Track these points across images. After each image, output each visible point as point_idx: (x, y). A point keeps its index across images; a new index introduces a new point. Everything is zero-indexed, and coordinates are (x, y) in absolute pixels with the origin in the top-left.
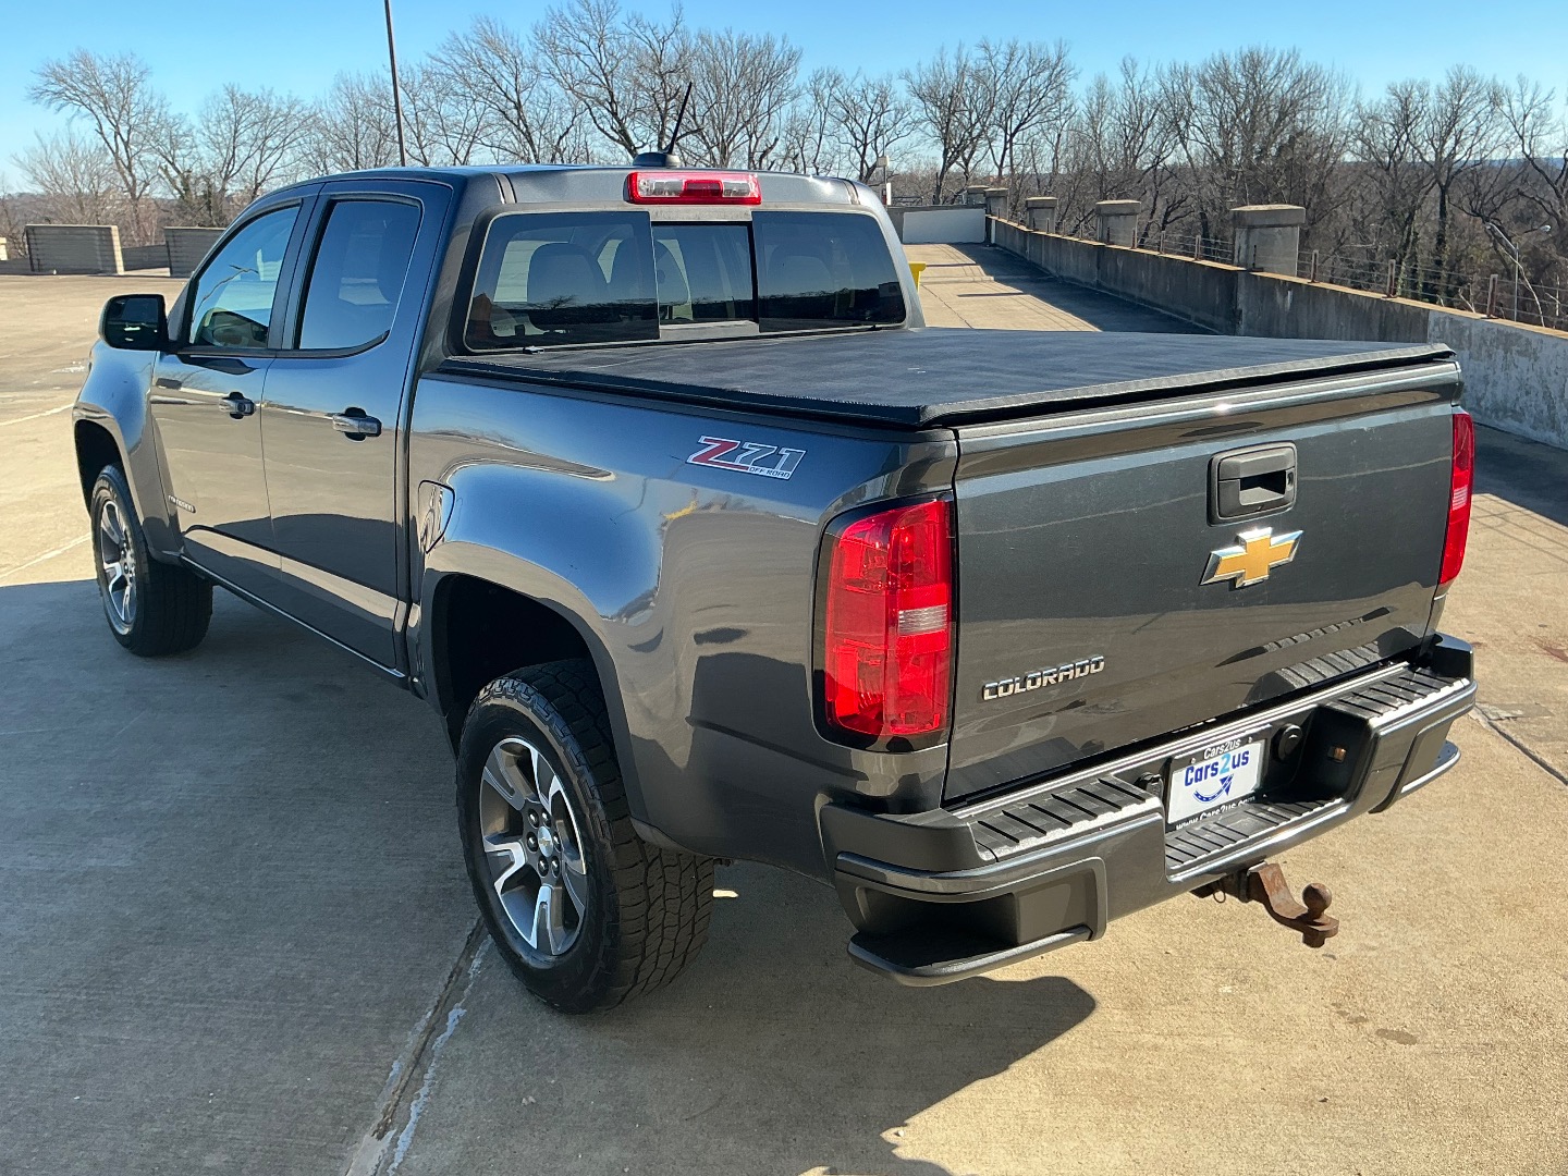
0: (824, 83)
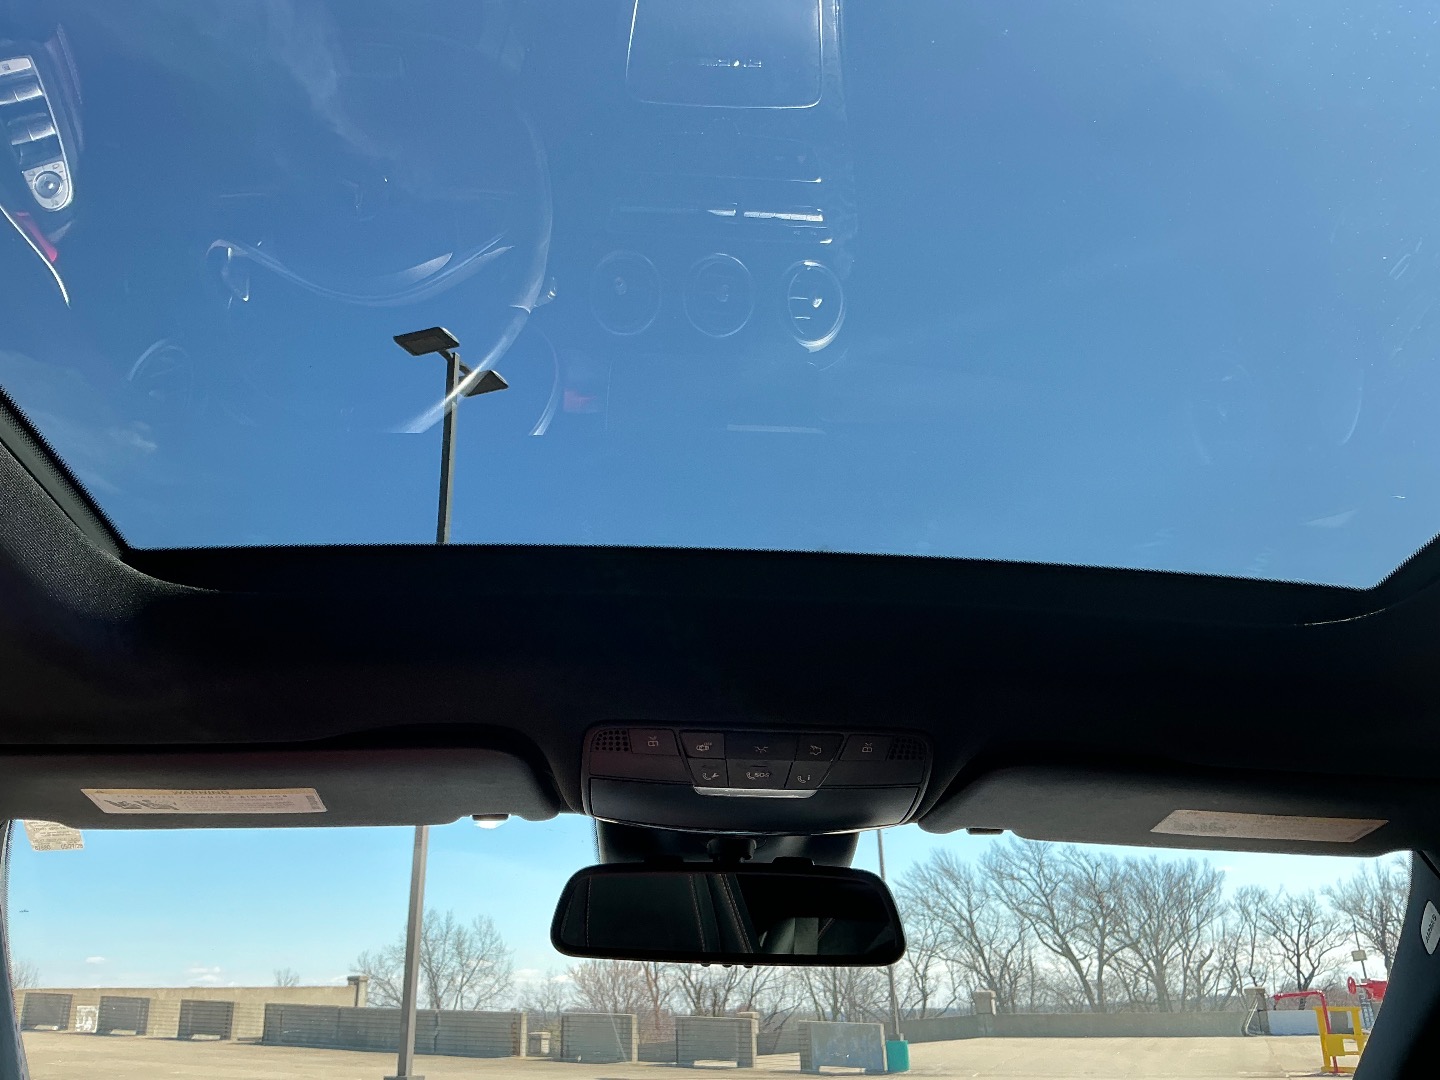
0: (1249, 899)
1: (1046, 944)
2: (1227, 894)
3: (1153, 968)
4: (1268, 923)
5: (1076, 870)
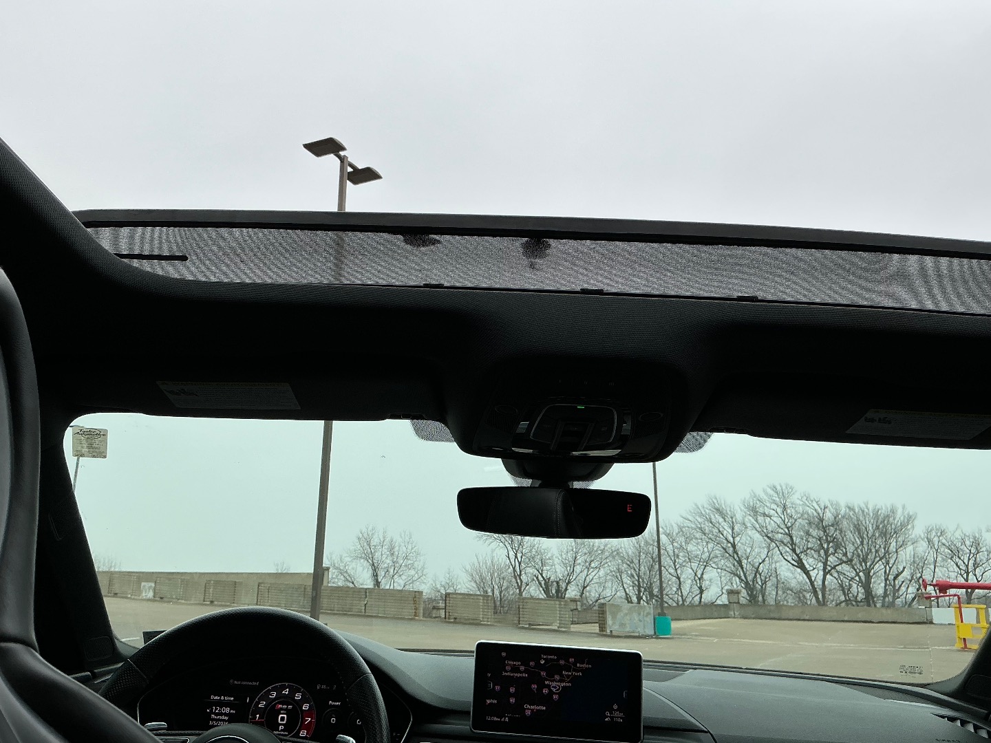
0: (934, 534)
1: (787, 560)
2: (918, 530)
3: (863, 579)
4: (946, 550)
5: (810, 511)
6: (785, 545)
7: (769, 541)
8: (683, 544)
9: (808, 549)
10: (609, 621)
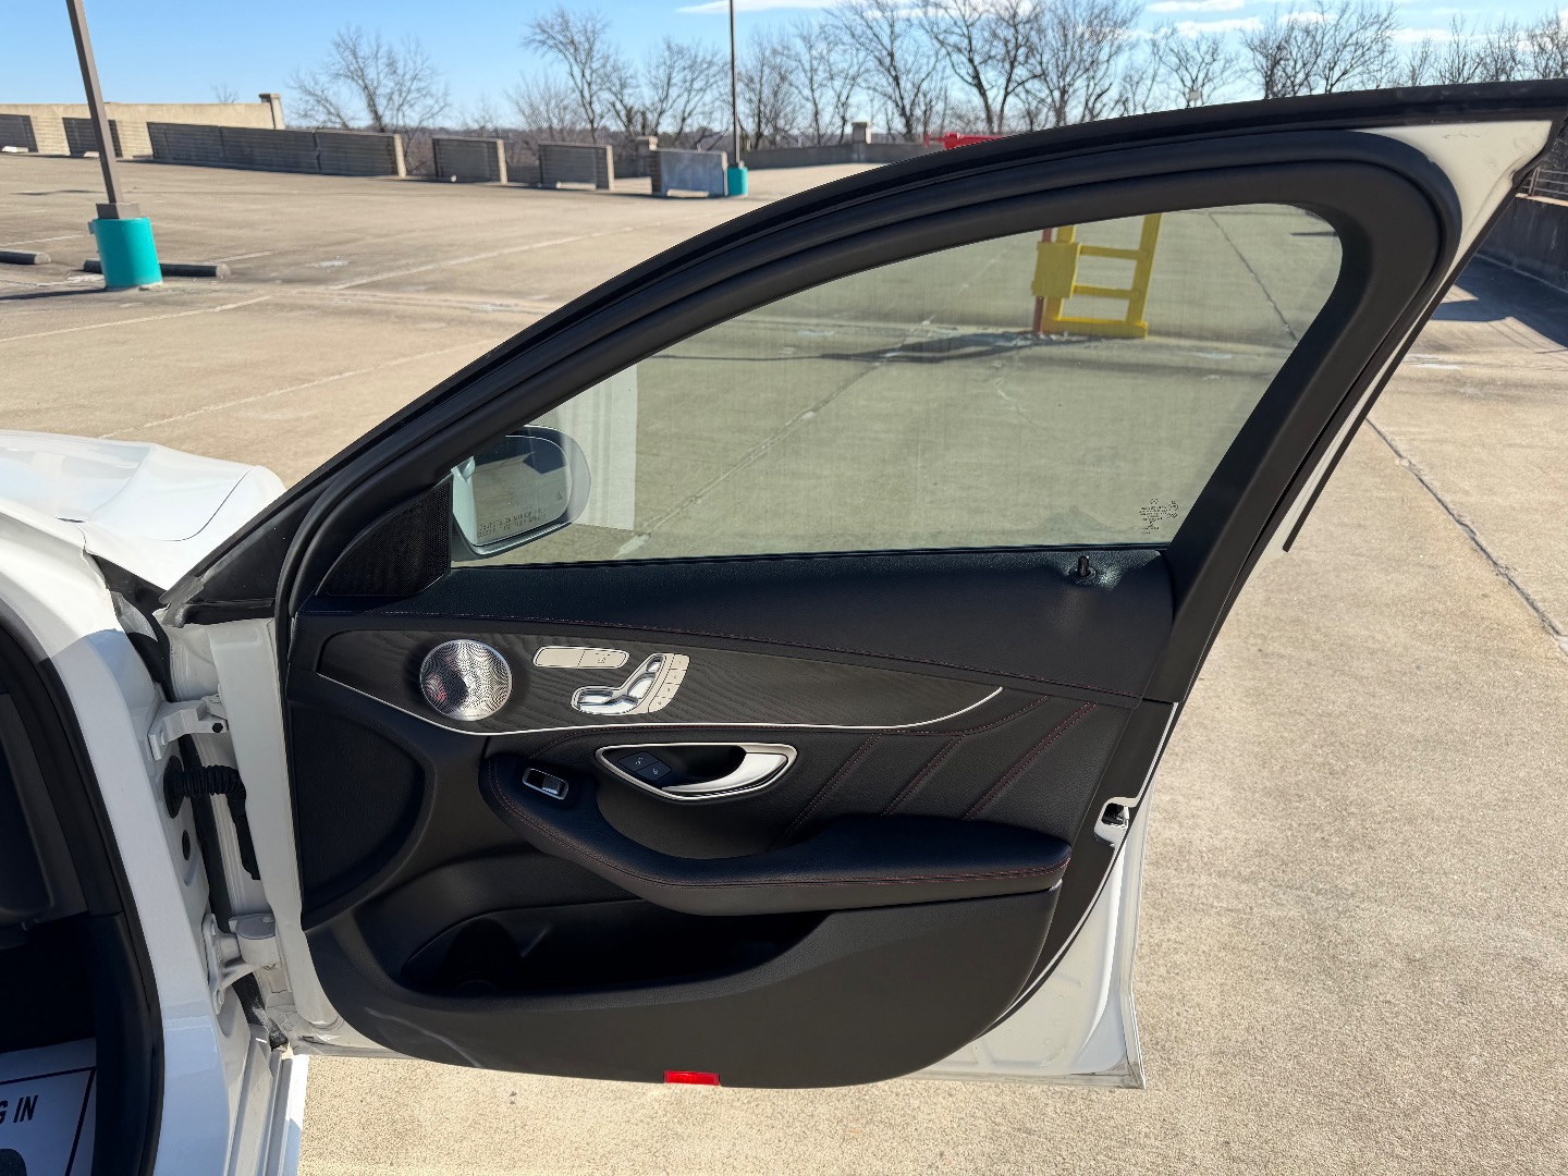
1: (959, 75)
3: (1057, 100)
6: (960, 50)
7: (938, 45)
8: (825, 52)
9: (990, 57)
10: (665, 178)
